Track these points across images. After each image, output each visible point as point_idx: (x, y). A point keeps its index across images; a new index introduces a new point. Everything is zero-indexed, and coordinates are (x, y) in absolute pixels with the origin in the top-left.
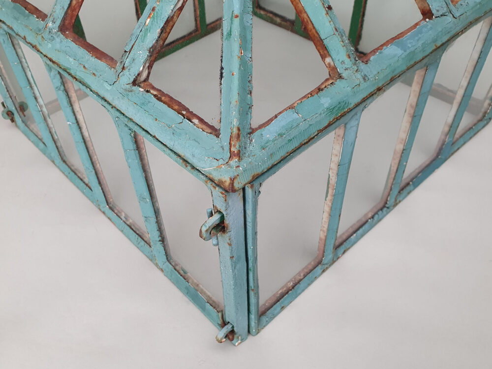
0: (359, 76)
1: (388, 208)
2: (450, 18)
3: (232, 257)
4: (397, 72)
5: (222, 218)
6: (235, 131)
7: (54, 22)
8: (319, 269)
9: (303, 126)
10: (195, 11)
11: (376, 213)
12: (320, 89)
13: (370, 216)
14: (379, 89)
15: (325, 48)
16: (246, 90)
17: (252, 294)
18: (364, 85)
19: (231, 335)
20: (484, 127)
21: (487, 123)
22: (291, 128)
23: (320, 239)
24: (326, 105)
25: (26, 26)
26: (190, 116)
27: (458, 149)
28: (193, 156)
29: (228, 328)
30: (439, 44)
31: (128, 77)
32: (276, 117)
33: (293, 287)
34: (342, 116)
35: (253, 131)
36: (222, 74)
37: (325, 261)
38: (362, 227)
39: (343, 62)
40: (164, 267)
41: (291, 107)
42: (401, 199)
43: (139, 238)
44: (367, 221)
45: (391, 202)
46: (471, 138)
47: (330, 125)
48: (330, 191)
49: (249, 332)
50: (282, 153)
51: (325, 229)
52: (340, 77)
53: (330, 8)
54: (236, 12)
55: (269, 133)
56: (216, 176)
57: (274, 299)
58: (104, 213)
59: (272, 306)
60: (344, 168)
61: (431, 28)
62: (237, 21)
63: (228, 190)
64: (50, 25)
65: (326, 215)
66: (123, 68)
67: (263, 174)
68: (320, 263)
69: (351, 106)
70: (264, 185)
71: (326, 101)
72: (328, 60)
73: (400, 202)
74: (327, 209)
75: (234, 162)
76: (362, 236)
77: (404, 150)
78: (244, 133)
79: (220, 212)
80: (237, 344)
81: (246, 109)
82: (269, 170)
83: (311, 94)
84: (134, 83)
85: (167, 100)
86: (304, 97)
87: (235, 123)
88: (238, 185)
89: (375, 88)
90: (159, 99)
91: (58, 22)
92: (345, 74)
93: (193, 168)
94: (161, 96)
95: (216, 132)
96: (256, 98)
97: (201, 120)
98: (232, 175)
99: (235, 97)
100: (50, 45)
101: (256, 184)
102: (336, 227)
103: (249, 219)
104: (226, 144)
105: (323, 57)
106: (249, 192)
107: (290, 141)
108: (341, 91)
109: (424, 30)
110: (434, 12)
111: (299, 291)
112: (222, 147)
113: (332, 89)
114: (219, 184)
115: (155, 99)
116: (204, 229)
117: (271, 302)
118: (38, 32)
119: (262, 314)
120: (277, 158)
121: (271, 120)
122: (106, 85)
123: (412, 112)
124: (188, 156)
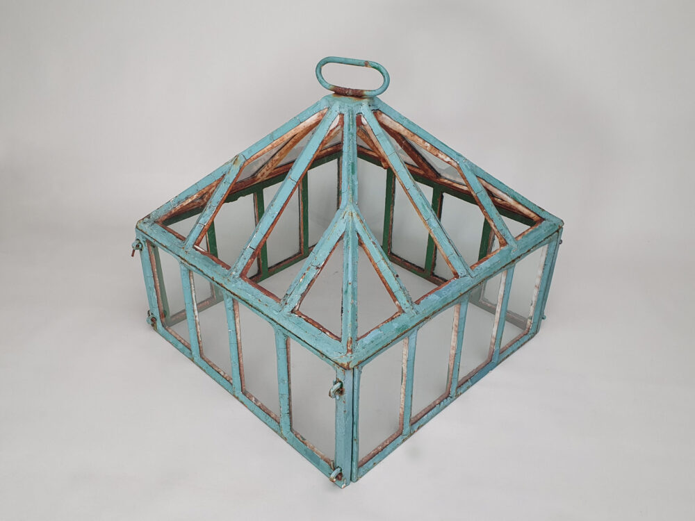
0: (413, 311)
1: (451, 397)
2: (469, 278)
3: (345, 411)
4: (437, 308)
5: (342, 385)
6: (350, 339)
7: (236, 272)
8: (400, 439)
9: (383, 338)
10: (300, 238)
11: (442, 401)
12: (392, 318)
13: (437, 402)
14: (426, 318)
15: (395, 297)
16: (355, 318)
17: (355, 442)
18: (416, 316)
19: (339, 477)
20: (529, 340)
21: (532, 337)
22: (378, 338)
23: (400, 414)
24: (396, 327)
25: (215, 272)
26: (325, 331)
27: (508, 356)
28: (327, 351)
29: (337, 471)
30: (462, 292)
31: (288, 309)
32: (370, 332)
33: (382, 450)
34: (404, 333)
35: (358, 339)
36: (342, 311)
37: (404, 433)
38: (432, 410)
39: (405, 304)
40: (287, 436)
41: (377, 327)
42: (462, 391)
43: (268, 416)
44: (435, 406)
45: (453, 393)
46: (519, 348)
47: (398, 337)
48: (404, 378)
49: (351, 480)
50: (374, 351)
51: (403, 406)
52: (404, 312)
53: (397, 276)
54: (350, 282)
55: (366, 340)
56: (340, 362)
57: (369, 457)
58: (237, 398)
59: (367, 462)
60: (411, 362)
61: (457, 284)
62: (350, 286)
63: (346, 368)
64: (234, 273)
65: (402, 395)
66: (286, 304)
67: (363, 361)
68: (401, 434)
69: (409, 328)
70: (364, 368)
71: (395, 325)
72: (397, 302)
73: (461, 394)
74: (403, 391)
75: (349, 354)
76: (432, 417)
77: (455, 354)
78: (354, 340)
79: (340, 382)
80: (343, 486)
81: (355, 328)
82: (366, 359)
83: (388, 321)
84: (292, 312)
85: (311, 321)
86: (385, 322)
87: (350, 335)
88: (351, 366)
89: (423, 318)
90: (307, 321)
91: (239, 272)
92: (406, 311)
93: (326, 357)
94: (307, 319)
95: (339, 340)
96: (359, 323)
97: (330, 333)
98: (348, 360)
99: (349, 323)
100: (234, 285)
101: (360, 366)
102: (410, 404)
103: (355, 388)
104: (345, 345)
105: (394, 301)
106: (356, 370)
107: (377, 345)
108: (404, 319)
109: (453, 285)
110: (459, 274)
111: (386, 453)
112: (343, 347)
113: (399, 318)
114: (341, 366)
115: (304, 321)
116: (332, 391)
117: (367, 459)
118: (225, 276)
119: (360, 465)
120: (371, 353)
121: (367, 334)
122: (274, 312)
123: (457, 329)
124: (324, 351)
